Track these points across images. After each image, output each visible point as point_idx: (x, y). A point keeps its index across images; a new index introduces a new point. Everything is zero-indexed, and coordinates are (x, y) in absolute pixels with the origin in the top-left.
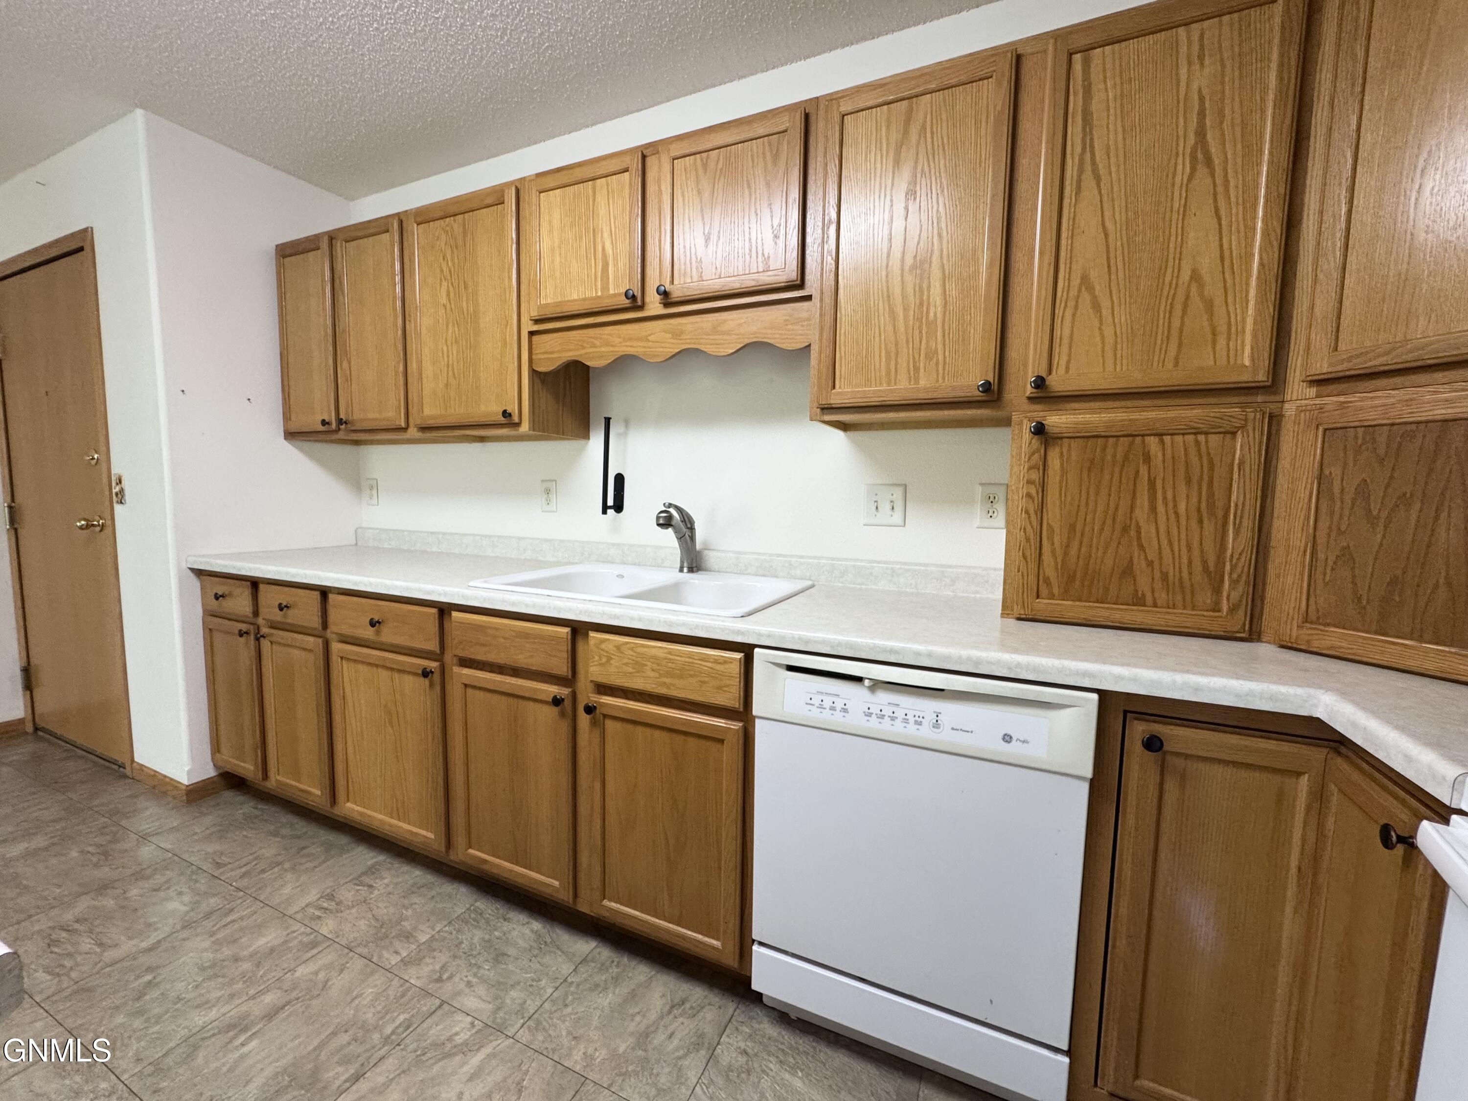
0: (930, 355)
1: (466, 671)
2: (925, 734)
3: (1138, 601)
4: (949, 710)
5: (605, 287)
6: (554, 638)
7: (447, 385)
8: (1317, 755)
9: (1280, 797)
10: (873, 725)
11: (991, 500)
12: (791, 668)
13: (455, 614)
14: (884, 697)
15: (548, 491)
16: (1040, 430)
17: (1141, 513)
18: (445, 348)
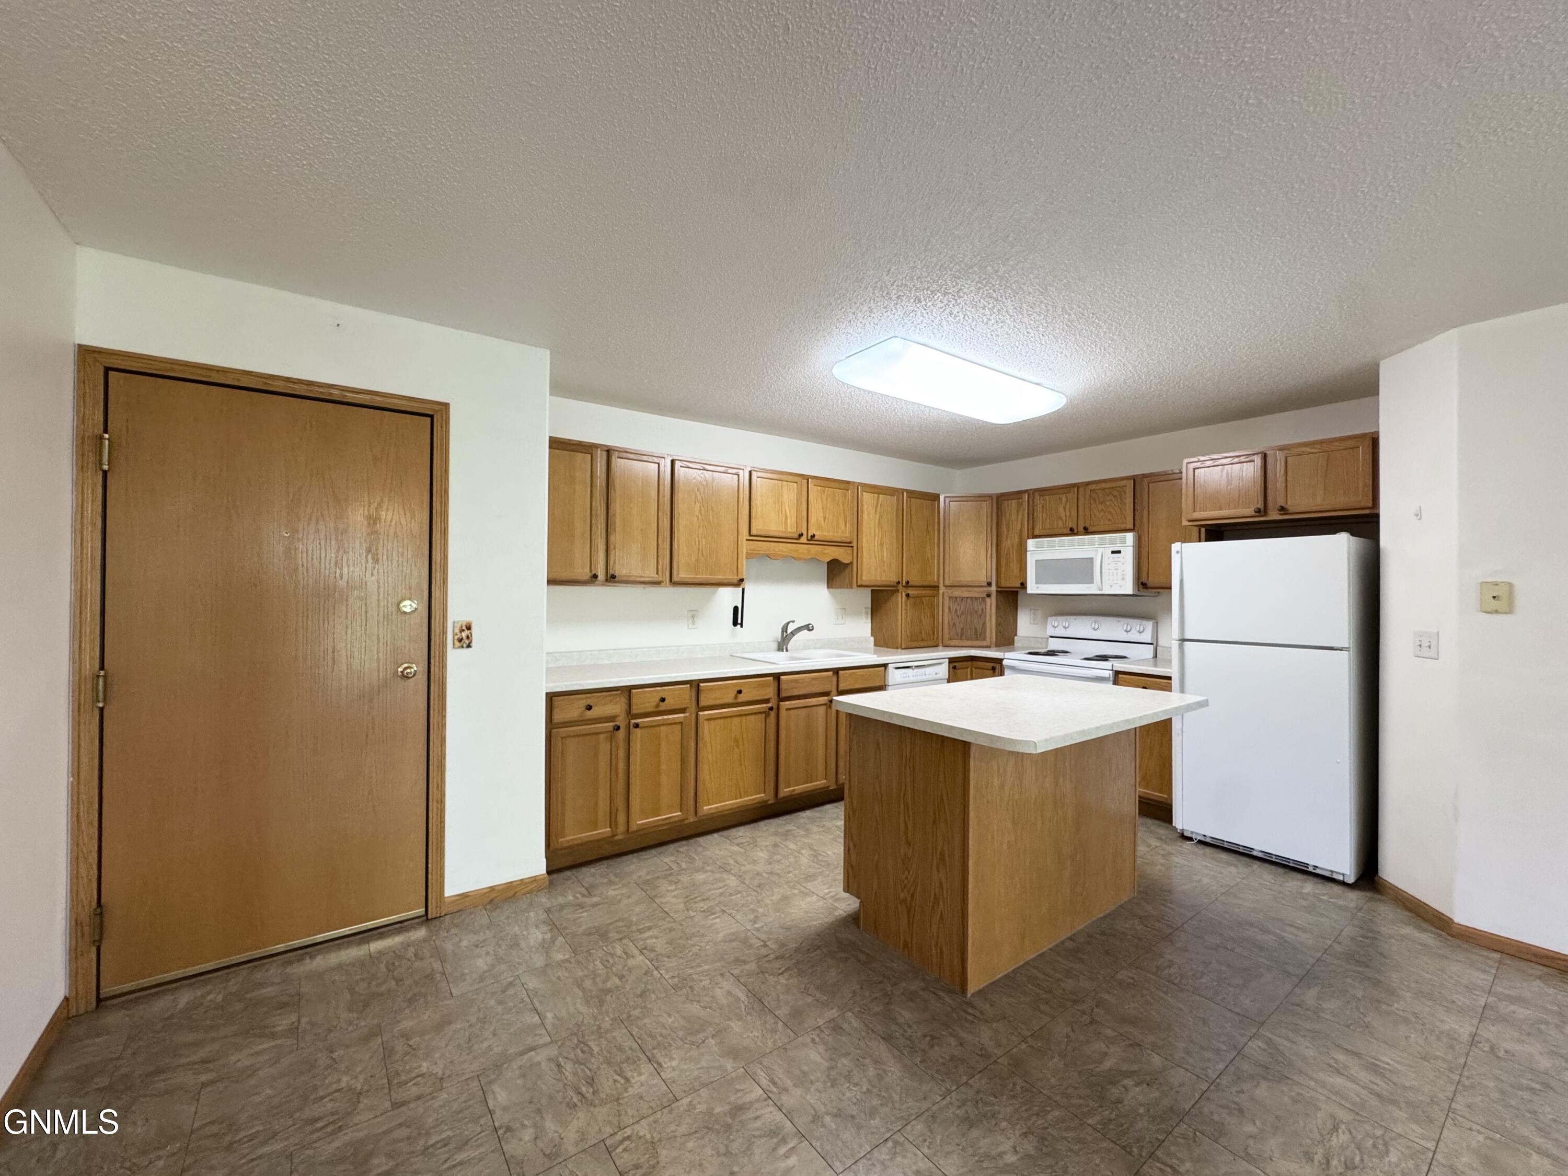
0: (884, 571)
1: (787, 703)
2: (923, 678)
3: (923, 640)
4: (927, 670)
5: (786, 528)
6: (828, 677)
7: (697, 561)
8: (970, 663)
9: (967, 673)
10: (915, 679)
11: (867, 613)
12: (896, 668)
13: (782, 677)
14: (916, 670)
15: (693, 617)
16: (908, 595)
17: (923, 617)
18: (697, 539)
